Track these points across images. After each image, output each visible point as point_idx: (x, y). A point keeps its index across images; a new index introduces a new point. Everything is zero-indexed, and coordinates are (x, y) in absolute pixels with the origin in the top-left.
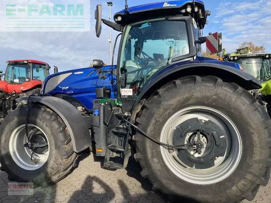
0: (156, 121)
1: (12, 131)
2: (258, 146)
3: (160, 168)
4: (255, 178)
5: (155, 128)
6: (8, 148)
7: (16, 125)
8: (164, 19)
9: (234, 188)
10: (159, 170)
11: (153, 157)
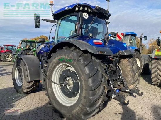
0: (50, 70)
1: (15, 69)
2: (84, 88)
3: (51, 93)
4: (83, 107)
5: (49, 73)
6: (14, 76)
7: (16, 67)
8: (69, 15)
9: (75, 110)
10: (50, 94)
11: (48, 87)
